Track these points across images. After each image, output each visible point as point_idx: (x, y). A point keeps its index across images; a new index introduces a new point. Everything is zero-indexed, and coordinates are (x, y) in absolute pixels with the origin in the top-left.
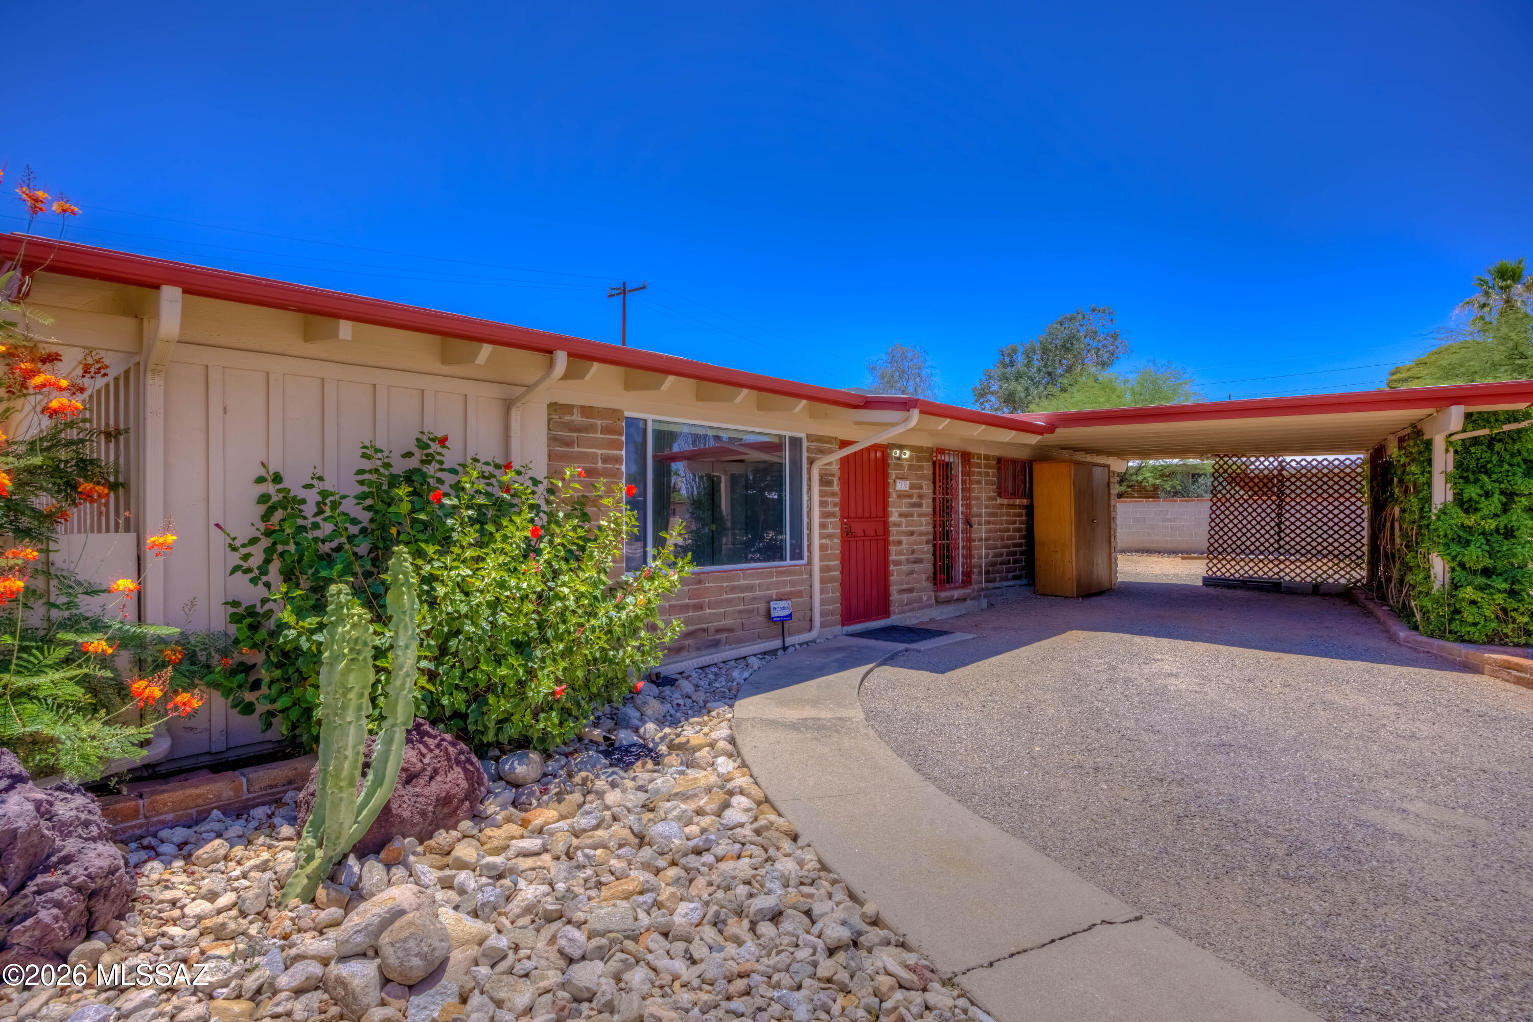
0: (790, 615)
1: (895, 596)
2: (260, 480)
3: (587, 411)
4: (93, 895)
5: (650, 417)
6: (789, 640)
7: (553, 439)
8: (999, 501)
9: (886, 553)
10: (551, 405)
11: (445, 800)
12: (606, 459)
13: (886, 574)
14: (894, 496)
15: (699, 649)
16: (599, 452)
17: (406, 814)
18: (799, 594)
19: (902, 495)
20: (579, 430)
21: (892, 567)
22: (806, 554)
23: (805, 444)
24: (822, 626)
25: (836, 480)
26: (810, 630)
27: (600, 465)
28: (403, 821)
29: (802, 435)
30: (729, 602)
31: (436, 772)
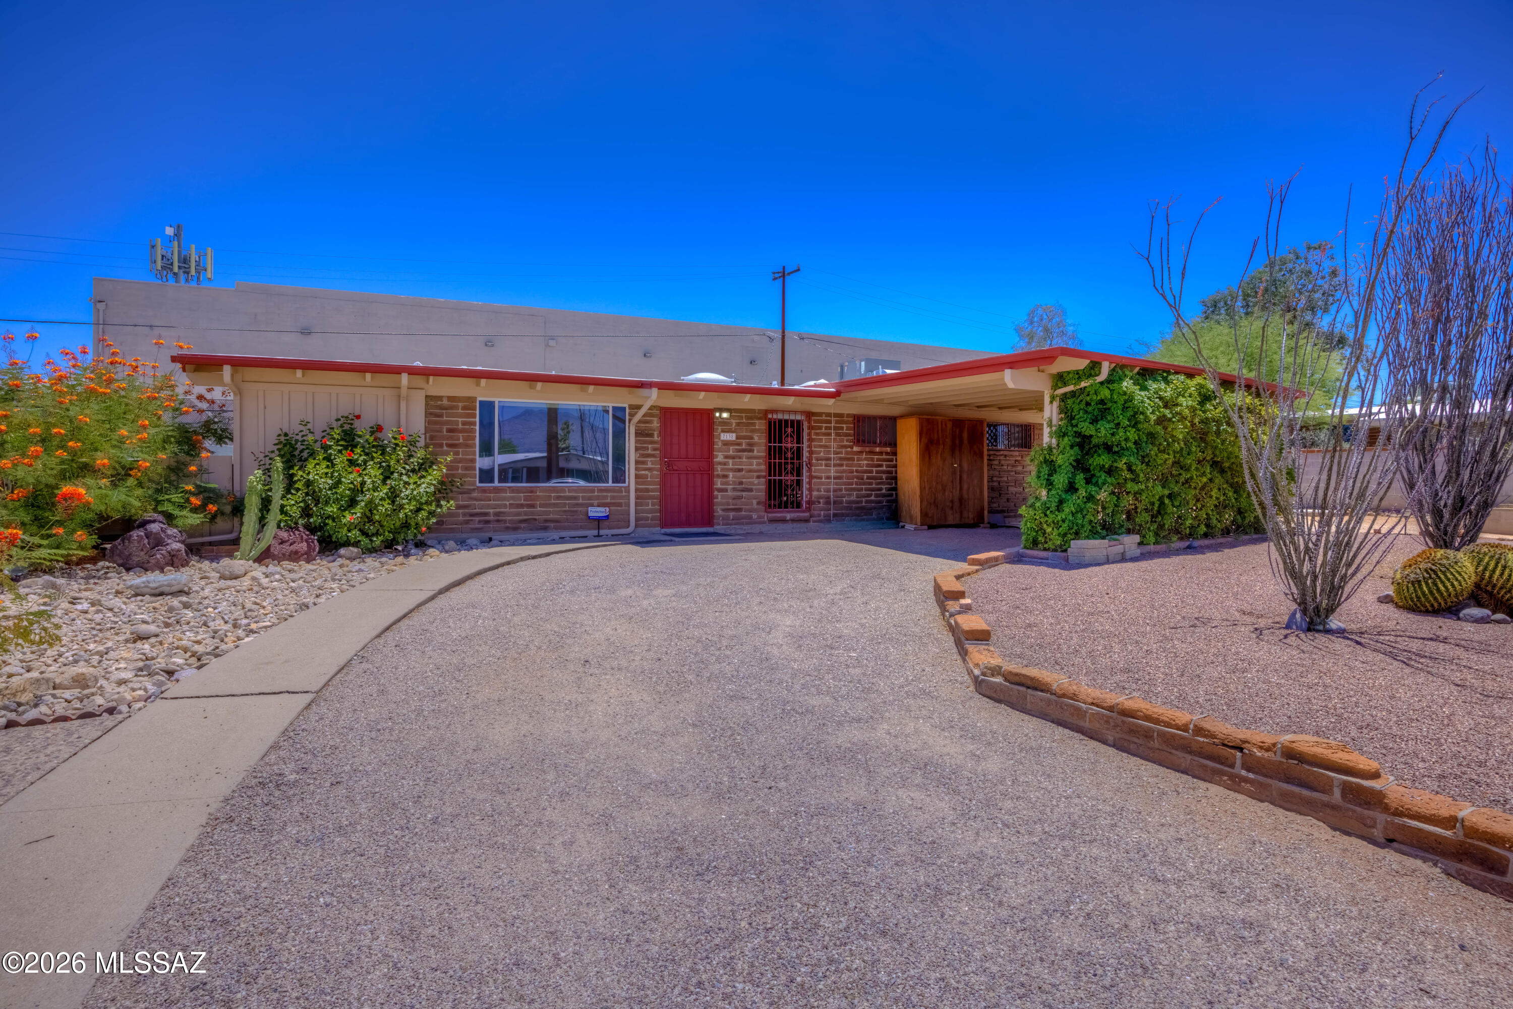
0: (607, 516)
1: (719, 511)
2: (279, 435)
3: (450, 398)
4: (173, 556)
5: (496, 400)
6: (602, 532)
7: (427, 414)
8: (855, 449)
9: (710, 483)
10: (426, 396)
11: (296, 552)
12: (464, 424)
13: (710, 498)
14: (720, 444)
15: (531, 530)
16: (460, 420)
17: (276, 553)
18: (620, 505)
19: (727, 443)
20: (446, 409)
21: (716, 493)
22: (627, 480)
23: (627, 411)
24: (637, 526)
25: (656, 434)
26: (628, 526)
27: (460, 426)
28: (274, 555)
29: (626, 405)
30: (555, 505)
31: (294, 542)
